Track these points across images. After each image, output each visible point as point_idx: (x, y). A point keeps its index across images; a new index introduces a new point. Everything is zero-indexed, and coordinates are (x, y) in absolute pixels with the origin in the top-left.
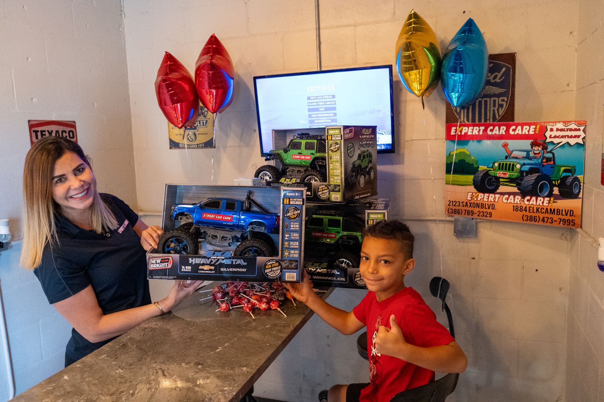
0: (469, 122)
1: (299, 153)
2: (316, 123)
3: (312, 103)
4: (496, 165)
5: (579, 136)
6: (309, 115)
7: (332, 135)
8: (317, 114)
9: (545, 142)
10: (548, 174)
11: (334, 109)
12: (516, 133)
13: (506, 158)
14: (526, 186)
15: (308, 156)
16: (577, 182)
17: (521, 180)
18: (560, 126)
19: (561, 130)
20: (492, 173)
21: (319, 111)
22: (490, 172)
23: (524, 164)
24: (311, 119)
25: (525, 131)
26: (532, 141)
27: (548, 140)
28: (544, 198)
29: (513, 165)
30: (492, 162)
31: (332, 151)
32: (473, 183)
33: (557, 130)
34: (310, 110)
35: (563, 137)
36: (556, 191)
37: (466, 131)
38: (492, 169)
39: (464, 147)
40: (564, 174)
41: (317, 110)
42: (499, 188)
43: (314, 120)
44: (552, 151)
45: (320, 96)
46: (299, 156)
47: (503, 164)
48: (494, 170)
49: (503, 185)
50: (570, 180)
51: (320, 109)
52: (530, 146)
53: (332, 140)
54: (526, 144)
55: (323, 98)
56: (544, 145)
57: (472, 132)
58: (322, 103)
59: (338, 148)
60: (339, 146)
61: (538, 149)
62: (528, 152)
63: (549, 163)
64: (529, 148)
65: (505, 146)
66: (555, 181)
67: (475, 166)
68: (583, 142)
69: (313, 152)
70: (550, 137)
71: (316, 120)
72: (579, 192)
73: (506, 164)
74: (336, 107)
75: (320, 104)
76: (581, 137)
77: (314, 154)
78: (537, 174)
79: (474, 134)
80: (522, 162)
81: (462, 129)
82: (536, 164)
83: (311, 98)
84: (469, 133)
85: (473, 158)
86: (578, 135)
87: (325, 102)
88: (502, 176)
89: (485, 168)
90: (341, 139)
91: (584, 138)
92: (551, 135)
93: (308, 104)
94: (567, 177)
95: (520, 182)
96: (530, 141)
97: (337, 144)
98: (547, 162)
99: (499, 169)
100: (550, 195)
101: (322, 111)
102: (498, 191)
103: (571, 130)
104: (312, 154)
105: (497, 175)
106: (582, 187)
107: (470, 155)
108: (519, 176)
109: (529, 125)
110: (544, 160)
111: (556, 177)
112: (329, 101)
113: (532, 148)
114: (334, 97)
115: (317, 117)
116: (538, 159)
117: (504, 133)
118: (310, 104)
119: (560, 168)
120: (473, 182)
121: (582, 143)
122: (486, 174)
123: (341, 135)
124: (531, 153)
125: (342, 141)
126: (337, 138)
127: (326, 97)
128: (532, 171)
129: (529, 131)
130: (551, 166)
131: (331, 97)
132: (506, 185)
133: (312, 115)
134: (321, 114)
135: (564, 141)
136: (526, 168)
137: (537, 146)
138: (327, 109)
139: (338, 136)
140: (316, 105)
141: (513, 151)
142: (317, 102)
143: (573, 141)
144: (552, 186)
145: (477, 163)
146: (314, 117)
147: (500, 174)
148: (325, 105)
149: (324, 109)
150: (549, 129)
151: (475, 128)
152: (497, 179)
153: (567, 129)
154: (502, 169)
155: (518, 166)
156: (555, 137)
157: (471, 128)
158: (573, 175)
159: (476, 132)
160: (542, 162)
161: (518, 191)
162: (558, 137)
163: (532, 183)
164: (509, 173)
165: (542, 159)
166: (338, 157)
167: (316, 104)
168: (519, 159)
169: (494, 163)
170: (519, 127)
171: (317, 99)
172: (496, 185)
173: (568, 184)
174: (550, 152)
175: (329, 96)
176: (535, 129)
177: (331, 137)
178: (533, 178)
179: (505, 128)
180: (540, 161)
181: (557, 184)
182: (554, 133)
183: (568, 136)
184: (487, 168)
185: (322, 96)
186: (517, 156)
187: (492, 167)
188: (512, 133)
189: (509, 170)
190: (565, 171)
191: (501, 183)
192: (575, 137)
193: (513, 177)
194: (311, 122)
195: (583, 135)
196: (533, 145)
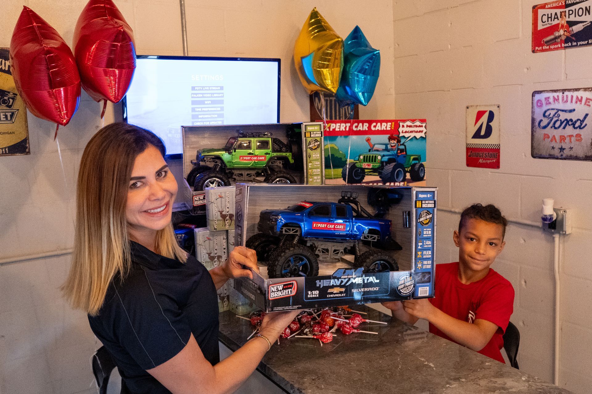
0: (327, 119)
1: (248, 154)
2: (201, 118)
3: (197, 94)
4: (362, 157)
5: (422, 132)
6: (192, 108)
7: (310, 132)
8: (202, 108)
9: (399, 137)
10: (402, 163)
11: (222, 102)
12: (376, 129)
13: (370, 151)
14: (386, 174)
15: (261, 156)
16: (422, 168)
17: (382, 169)
18: (409, 123)
19: (410, 126)
20: (358, 165)
21: (204, 104)
22: (357, 164)
23: (384, 156)
24: (194, 113)
25: (384, 128)
26: (389, 135)
27: (401, 135)
28: (400, 182)
29: (375, 156)
30: (358, 155)
31: (311, 149)
32: (342, 176)
33: (407, 126)
34: (193, 103)
35: (411, 132)
36: (408, 176)
37: (334, 128)
38: (358, 162)
39: (332, 142)
40: (414, 162)
41: (202, 103)
42: (365, 178)
43: (198, 115)
44: (405, 144)
45: (206, 87)
46: (250, 156)
47: (367, 156)
48: (360, 162)
49: (368, 175)
50: (417, 166)
51: (206, 102)
52: (388, 140)
53: (310, 137)
54: (385, 138)
55: (210, 89)
56: (399, 139)
57: (340, 128)
58: (208, 95)
59: (318, 146)
60: (319, 143)
61: (394, 142)
62: (386, 145)
63: (402, 153)
64: (387, 141)
65: (368, 140)
66: (407, 168)
67: (343, 160)
68: (426, 136)
69: (269, 151)
70: (402, 132)
71: (201, 115)
72: (424, 175)
73: (370, 156)
74: (223, 101)
75: (206, 95)
76: (424, 132)
77: (269, 154)
78: (394, 164)
79: (341, 130)
80: (383, 153)
81: (330, 125)
82: (393, 155)
83: (196, 88)
84: (337, 130)
85: (341, 152)
86: (421, 130)
87: (212, 94)
88: (367, 167)
89: (352, 160)
90: (322, 136)
91: (425, 133)
92: (403, 131)
93: (193, 95)
94: (415, 164)
95: (381, 171)
96: (388, 136)
97: (316, 141)
98: (401, 153)
99: (364, 161)
100: (404, 180)
101: (208, 104)
102: (364, 181)
103: (416, 126)
104: (267, 154)
105: (363, 167)
106: (426, 171)
107: (338, 150)
108: (380, 166)
109: (387, 121)
110: (399, 152)
111: (408, 165)
112: (216, 93)
113: (389, 141)
114: (222, 88)
115: (202, 111)
116: (394, 151)
117: (367, 129)
118: (194, 96)
119: (410, 158)
120: (341, 174)
121: (424, 136)
122: (353, 166)
123: (322, 132)
124: (388, 146)
125: (323, 138)
126: (317, 135)
127: (214, 88)
128: (390, 161)
129: (386, 127)
130: (404, 156)
131: (219, 88)
132: (371, 175)
133: (196, 109)
134: (207, 108)
135: (412, 135)
136: (385, 159)
137: (393, 139)
138: (213, 102)
139: (318, 133)
140: (201, 97)
141: (374, 145)
142: (203, 94)
143: (418, 135)
144: (405, 172)
145: (345, 157)
146: (199, 111)
147: (365, 165)
148: (212, 97)
149: (210, 102)
150: (401, 126)
151: (342, 124)
152: (363, 170)
153: (414, 126)
154: (367, 161)
155: (379, 158)
156: (406, 132)
157: (338, 124)
158: (419, 163)
159: (343, 128)
160: (397, 153)
161: (380, 179)
162: (408, 132)
163: (390, 171)
164: (372, 164)
165: (397, 151)
166: (318, 155)
167: (202, 95)
168: (379, 151)
169: (359, 156)
170: (379, 124)
171: (202, 90)
172: (362, 175)
173: (416, 170)
174: (403, 144)
175: (216, 87)
176: (391, 125)
177: (309, 134)
178: (390, 167)
179: (367, 125)
180: (396, 152)
181: (408, 170)
182: (405, 129)
183: (415, 131)
184: (354, 160)
185: (209, 87)
186: (378, 149)
187: (358, 160)
188: (373, 129)
189: (372, 161)
190: (414, 159)
191: (366, 173)
192: (420, 132)
193: (376, 167)
194: (194, 117)
195: (425, 130)
196: (390, 139)
